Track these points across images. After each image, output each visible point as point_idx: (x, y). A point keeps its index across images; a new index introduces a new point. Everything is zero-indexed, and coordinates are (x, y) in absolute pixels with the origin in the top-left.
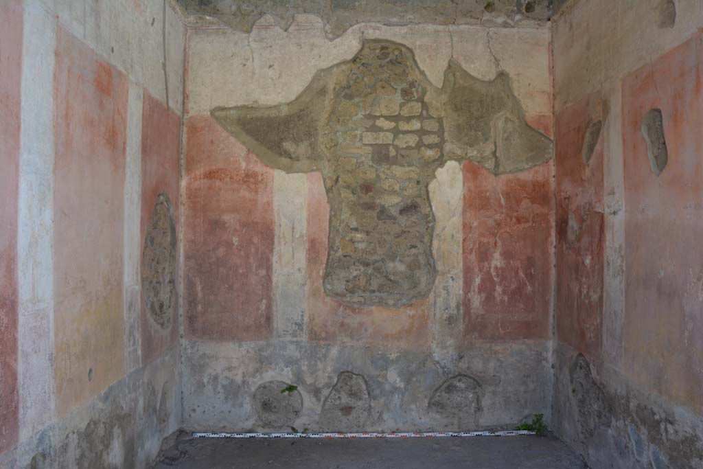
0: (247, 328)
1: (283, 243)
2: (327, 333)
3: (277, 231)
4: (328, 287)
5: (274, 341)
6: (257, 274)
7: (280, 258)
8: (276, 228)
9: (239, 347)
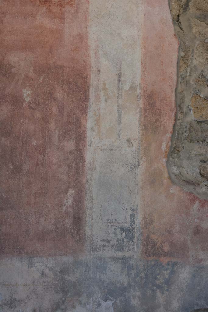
0: (42, 236)
1: (103, 99)
2: (172, 244)
3: (93, 80)
4: (175, 170)
5: (87, 257)
6: (59, 149)
7: (98, 122)
8: (92, 76)
9: (30, 267)
